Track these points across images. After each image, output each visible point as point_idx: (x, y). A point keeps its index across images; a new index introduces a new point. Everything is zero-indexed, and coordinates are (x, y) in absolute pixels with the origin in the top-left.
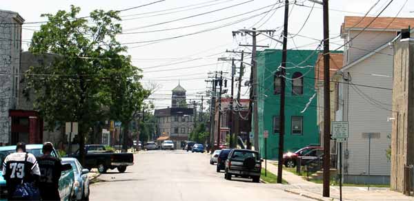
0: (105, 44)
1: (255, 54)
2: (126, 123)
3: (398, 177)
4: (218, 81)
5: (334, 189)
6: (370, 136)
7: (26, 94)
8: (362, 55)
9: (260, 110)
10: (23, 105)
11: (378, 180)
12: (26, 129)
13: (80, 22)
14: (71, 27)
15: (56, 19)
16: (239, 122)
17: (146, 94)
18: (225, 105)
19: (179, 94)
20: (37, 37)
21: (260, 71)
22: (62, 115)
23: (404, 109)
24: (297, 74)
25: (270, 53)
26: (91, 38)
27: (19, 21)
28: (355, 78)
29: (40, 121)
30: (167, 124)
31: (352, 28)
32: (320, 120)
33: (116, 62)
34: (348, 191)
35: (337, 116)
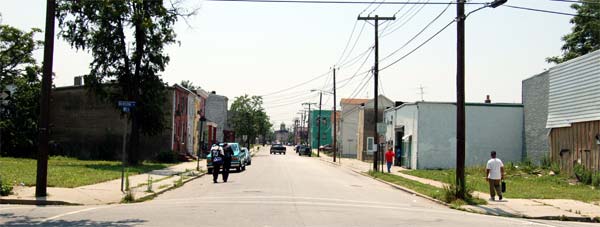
0: (257, 108)
1: (310, 112)
2: (264, 135)
3: (360, 155)
4: (297, 121)
5: (337, 159)
6: (350, 141)
7: (229, 125)
8: (347, 112)
9: (312, 131)
10: (228, 129)
11: (353, 156)
12: (228, 138)
13: (248, 100)
14: (245, 102)
15: (239, 99)
16: (304, 135)
17: (271, 125)
18: (299, 130)
19: (283, 126)
20: (233, 106)
21: (312, 121)
22: (242, 133)
23: (362, 131)
24: (325, 119)
25: (315, 111)
26: (252, 105)
27: (227, 99)
28: (346, 120)
29: (234, 135)
30: (279, 136)
31: (344, 103)
32: (333, 135)
33: (261, 114)
34: (343, 160)
35: (338, 134)
